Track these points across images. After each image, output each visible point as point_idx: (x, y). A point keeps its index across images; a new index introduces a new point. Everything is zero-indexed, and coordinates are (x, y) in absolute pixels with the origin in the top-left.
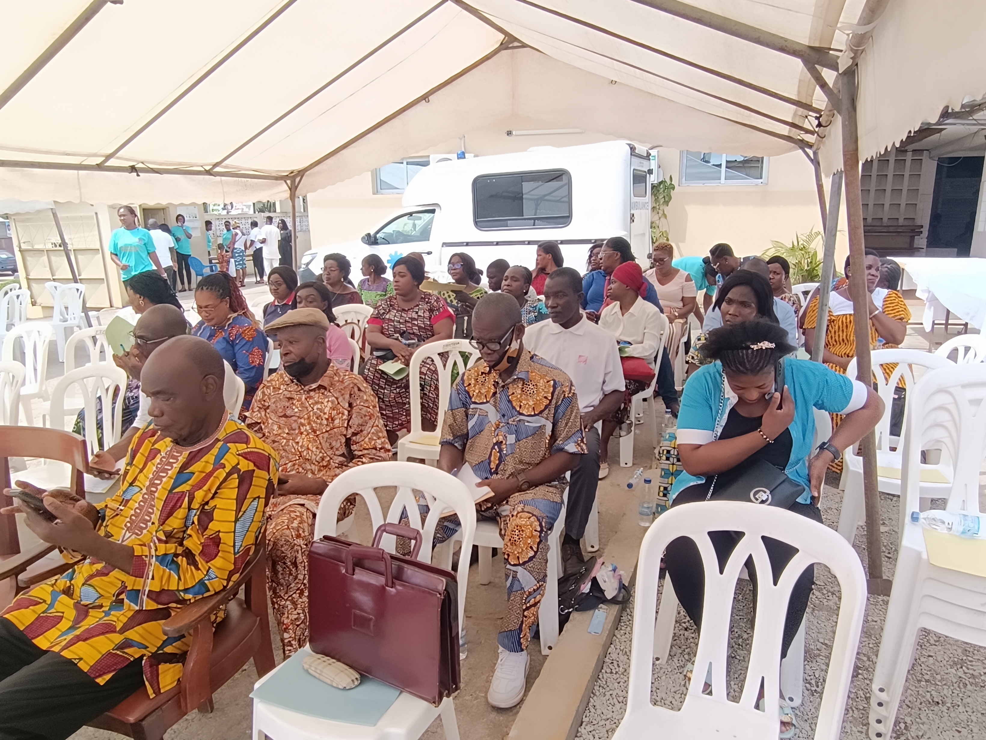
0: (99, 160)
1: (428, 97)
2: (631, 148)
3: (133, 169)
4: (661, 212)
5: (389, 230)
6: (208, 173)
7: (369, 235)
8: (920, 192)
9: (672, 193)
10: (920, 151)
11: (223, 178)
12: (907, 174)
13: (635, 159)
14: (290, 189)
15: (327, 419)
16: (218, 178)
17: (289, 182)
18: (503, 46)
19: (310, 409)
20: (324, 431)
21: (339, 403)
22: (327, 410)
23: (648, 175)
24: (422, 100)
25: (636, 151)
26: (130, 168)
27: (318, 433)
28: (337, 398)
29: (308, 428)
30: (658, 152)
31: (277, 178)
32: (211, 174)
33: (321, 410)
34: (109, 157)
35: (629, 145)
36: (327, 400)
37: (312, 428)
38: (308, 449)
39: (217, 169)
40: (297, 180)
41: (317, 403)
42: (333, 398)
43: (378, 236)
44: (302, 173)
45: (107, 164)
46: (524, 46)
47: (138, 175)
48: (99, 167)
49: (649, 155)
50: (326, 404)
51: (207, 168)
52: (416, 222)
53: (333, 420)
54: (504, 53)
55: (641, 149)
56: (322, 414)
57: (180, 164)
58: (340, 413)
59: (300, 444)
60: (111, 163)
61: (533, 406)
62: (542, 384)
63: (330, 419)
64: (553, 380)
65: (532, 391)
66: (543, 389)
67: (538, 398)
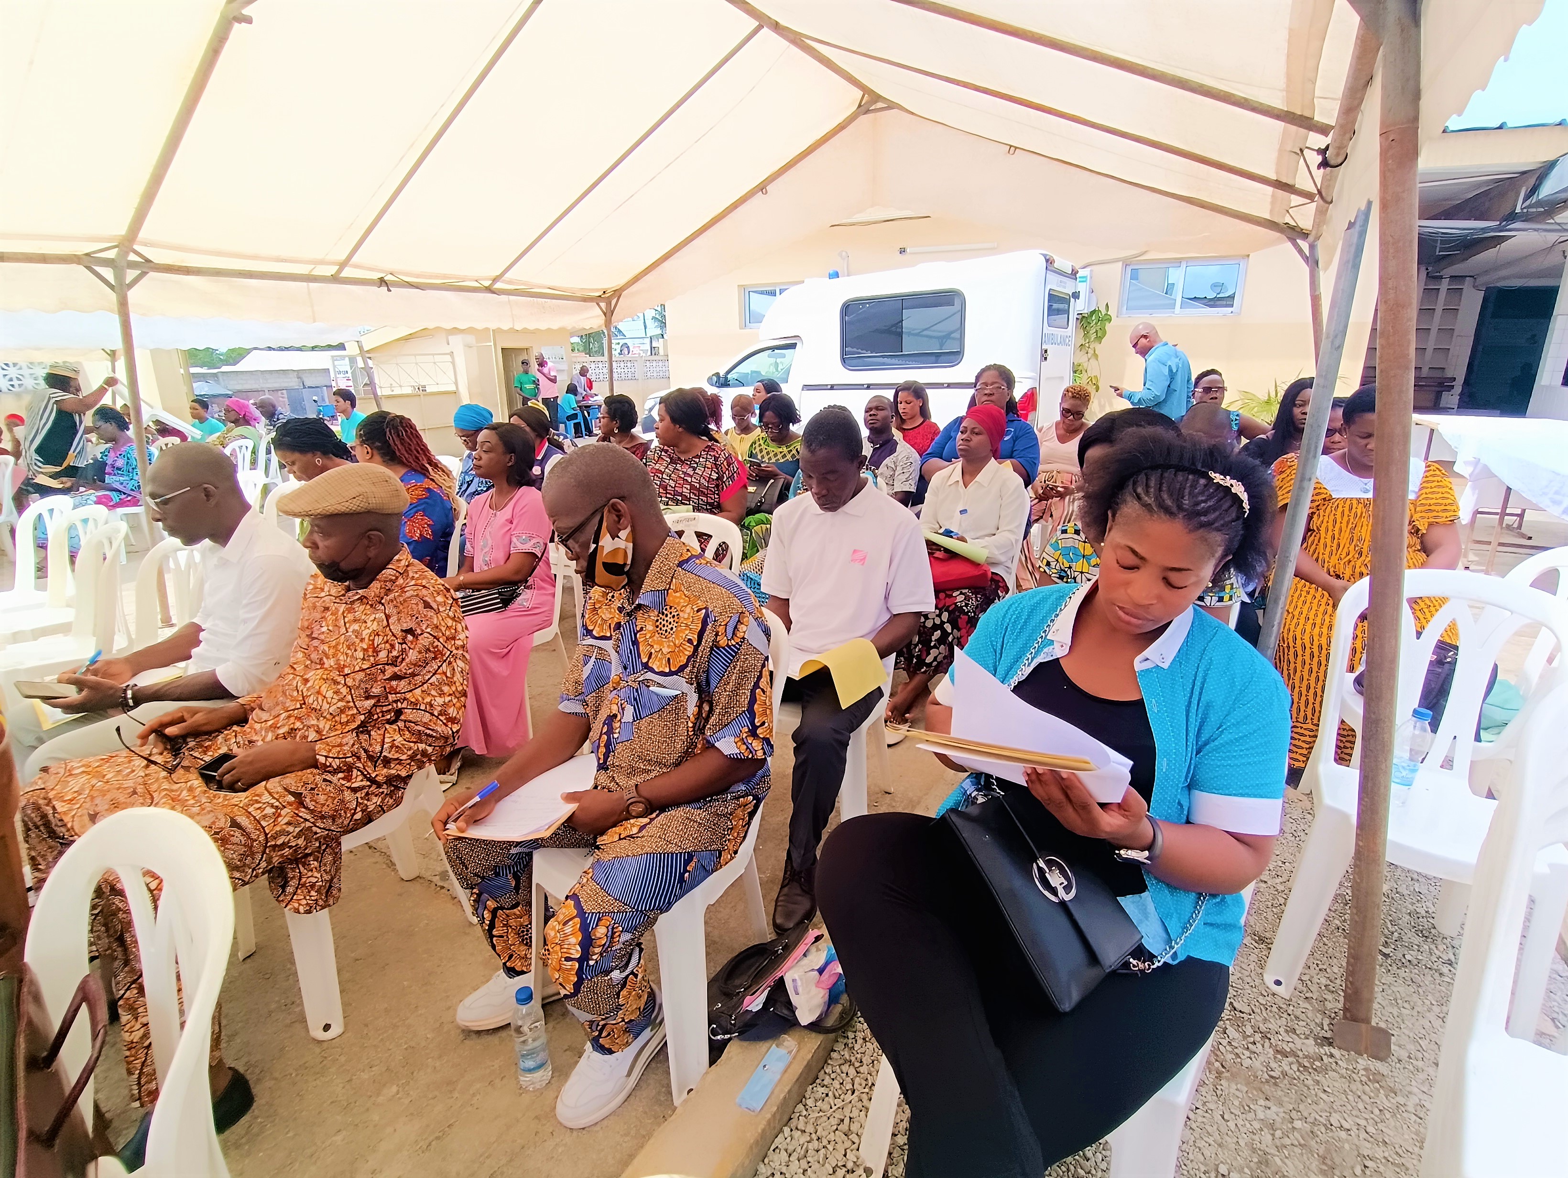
0: (331, 270)
1: (764, 187)
2: (1047, 261)
3: (382, 282)
4: (1091, 351)
5: (743, 368)
6: (489, 290)
7: (717, 374)
8: (1456, 333)
9: (1108, 326)
10: (1462, 278)
11: (512, 298)
12: (1439, 308)
13: (1050, 275)
14: (605, 314)
15: (365, 650)
16: (504, 298)
17: (603, 305)
18: (863, 109)
19: (343, 631)
20: (358, 669)
22: (366, 633)
23: (1072, 300)
24: (757, 192)
25: (1055, 265)
26: (376, 281)
27: (344, 669)
28: (388, 618)
30: (1091, 271)
31: (585, 299)
32: (493, 292)
33: (357, 633)
34: (343, 265)
35: (1043, 255)
36: (372, 617)
37: (337, 662)
38: (319, 693)
39: (500, 285)
40: (613, 302)
41: (355, 621)
42: (383, 616)
43: (729, 376)
44: (618, 293)
45: (342, 275)
46: (891, 106)
47: (389, 290)
48: (335, 279)
49: (1074, 273)
50: (368, 622)
51: (487, 283)
52: (779, 360)
53: (376, 652)
54: (864, 119)
55: (1063, 263)
56: (357, 641)
57: (445, 276)
58: (389, 642)
59: (309, 685)
60: (348, 273)
61: (668, 656)
62: (689, 614)
63: (371, 650)
64: (705, 608)
65: (670, 626)
66: (687, 625)
67: (677, 642)
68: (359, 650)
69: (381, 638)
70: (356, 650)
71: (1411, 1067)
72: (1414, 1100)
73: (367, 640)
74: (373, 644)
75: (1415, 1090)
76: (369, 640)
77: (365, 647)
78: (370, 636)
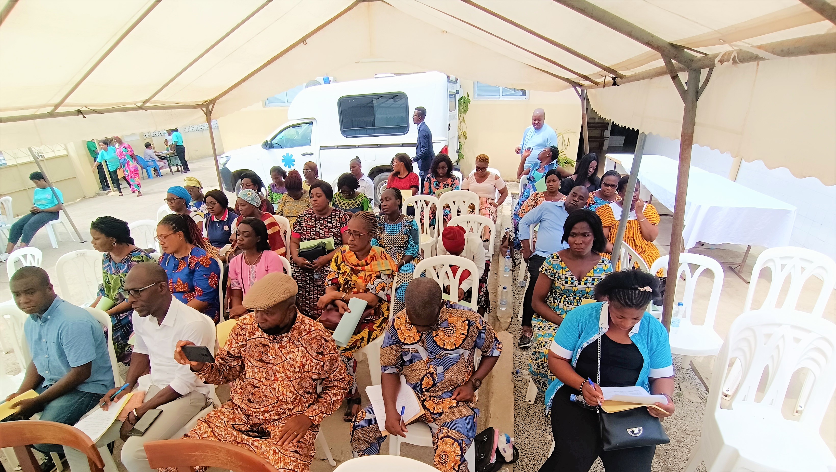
0: (50, 109)
1: (305, 40)
2: (448, 77)
3: (79, 112)
4: (462, 119)
6: (140, 108)
7: (266, 142)
9: (468, 104)
11: (153, 111)
13: (449, 84)
14: (206, 115)
15: (299, 367)
16: (149, 111)
17: (204, 109)
19: (284, 359)
20: (297, 377)
21: (307, 352)
22: (298, 359)
24: (300, 43)
25: (450, 79)
26: (76, 112)
27: (292, 379)
28: (306, 348)
29: (283, 375)
31: (194, 107)
32: (143, 109)
33: (293, 359)
34: (57, 106)
35: (447, 75)
36: (297, 349)
37: (286, 375)
38: (283, 394)
39: (148, 105)
40: (211, 107)
41: (289, 353)
42: (302, 348)
43: (273, 142)
44: (213, 102)
45: (57, 111)
47: (84, 117)
48: (51, 115)
50: (297, 353)
51: (139, 105)
53: (304, 366)
55: (453, 76)
56: (295, 363)
57: (117, 104)
58: (308, 359)
59: (277, 390)
60: (61, 110)
61: (454, 342)
62: (460, 324)
63: (301, 366)
64: (467, 320)
65: (452, 331)
66: (460, 329)
67: (457, 336)
68: (297, 367)
69: (305, 359)
70: (295, 368)
71: (669, 421)
72: (672, 431)
73: (299, 362)
74: (302, 363)
75: (672, 428)
76: (300, 362)
77: (299, 365)
78: (300, 360)
